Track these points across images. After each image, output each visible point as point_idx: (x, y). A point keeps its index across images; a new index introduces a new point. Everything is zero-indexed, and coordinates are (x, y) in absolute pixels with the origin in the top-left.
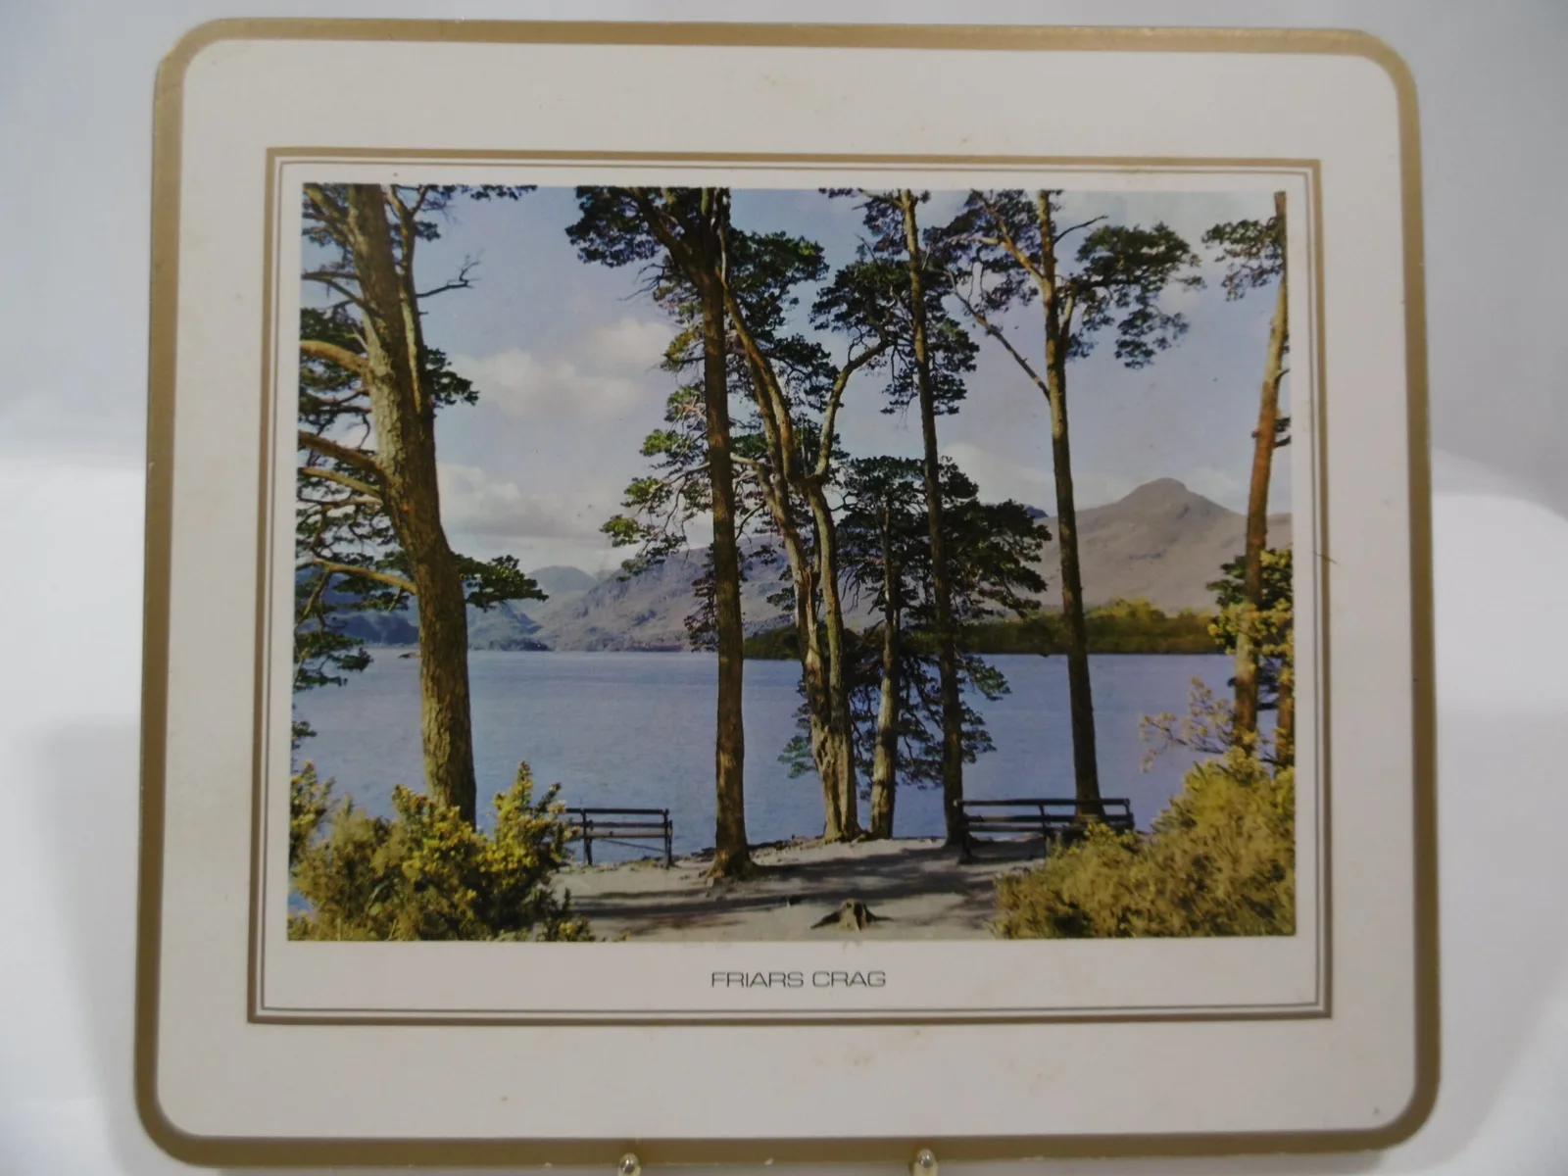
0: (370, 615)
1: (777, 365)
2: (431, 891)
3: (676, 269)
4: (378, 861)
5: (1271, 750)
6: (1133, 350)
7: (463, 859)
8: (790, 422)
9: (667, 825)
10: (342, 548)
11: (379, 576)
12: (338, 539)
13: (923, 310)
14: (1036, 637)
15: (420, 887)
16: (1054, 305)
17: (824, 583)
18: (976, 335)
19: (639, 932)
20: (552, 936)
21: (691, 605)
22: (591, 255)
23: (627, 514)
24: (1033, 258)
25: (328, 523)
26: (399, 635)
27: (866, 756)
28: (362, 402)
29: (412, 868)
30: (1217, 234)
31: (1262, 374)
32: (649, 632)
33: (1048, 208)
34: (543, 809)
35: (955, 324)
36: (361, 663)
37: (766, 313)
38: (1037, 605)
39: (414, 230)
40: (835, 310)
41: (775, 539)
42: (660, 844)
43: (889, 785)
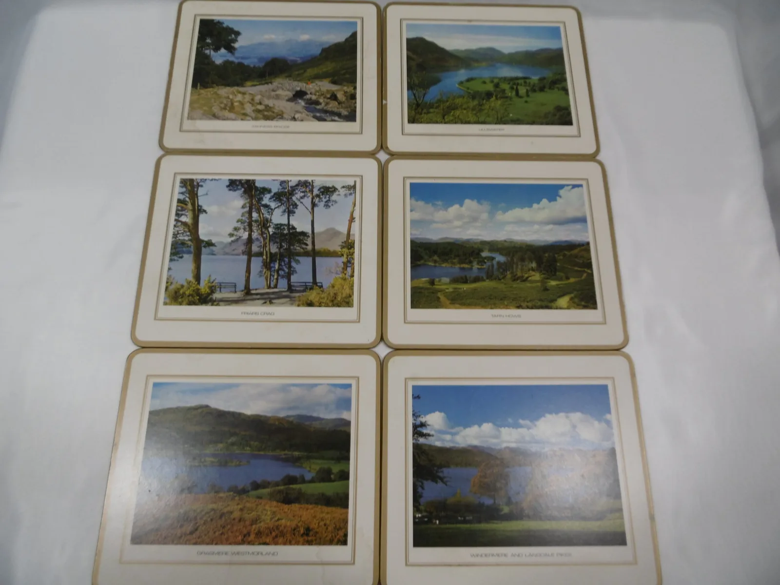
0: (184, 249)
1: (262, 208)
2: (190, 297)
3: (245, 192)
4: (181, 292)
5: (350, 274)
6: (327, 206)
7: (197, 292)
8: (263, 217)
9: (235, 286)
10: (181, 238)
11: (187, 242)
12: (180, 236)
13: (288, 199)
14: (306, 254)
15: (189, 296)
16: (313, 198)
17: (268, 244)
18: (298, 203)
19: (229, 305)
20: (212, 305)
21: (243, 248)
22: (230, 190)
23: (232, 232)
24: (309, 191)
25: (178, 234)
26: (189, 252)
27: (273, 274)
28: (187, 214)
29: (187, 293)
30: (343, 187)
31: (351, 209)
32: (236, 252)
33: (313, 183)
34: (213, 282)
35: (294, 202)
36: (182, 257)
37: (261, 199)
38: (306, 249)
39: (198, 186)
40: (273, 199)
41: (259, 237)
42: (234, 289)
43: (277, 279)
